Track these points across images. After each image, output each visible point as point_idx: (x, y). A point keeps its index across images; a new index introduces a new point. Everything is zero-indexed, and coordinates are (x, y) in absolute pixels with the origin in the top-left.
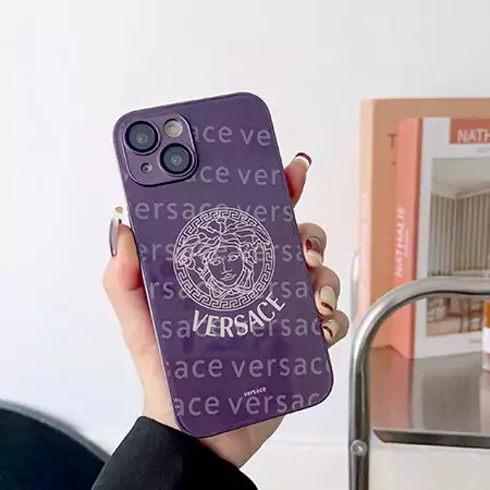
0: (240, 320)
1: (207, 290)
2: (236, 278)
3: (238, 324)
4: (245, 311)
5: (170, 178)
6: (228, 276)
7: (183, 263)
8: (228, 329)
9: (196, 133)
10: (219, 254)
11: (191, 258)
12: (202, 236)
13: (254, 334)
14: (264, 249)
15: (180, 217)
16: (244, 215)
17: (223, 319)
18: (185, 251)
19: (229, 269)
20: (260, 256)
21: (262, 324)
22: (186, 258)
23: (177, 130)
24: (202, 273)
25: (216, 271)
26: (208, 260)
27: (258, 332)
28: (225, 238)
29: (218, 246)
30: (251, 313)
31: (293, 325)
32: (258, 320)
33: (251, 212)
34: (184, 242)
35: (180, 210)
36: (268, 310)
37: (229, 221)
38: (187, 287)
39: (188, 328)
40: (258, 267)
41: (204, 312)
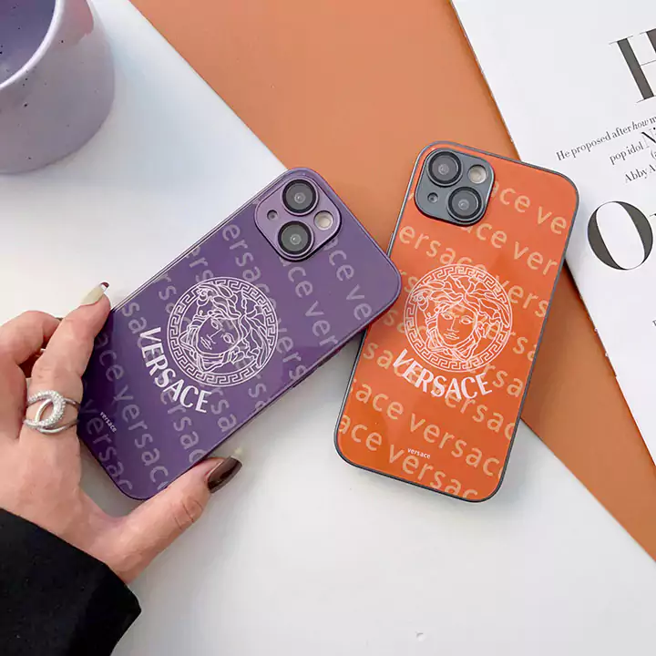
0: (170, 374)
1: (184, 328)
2: (208, 351)
3: (165, 374)
4: (180, 375)
5: (275, 242)
6: (207, 344)
8: (157, 367)
10: (224, 323)
11: (208, 298)
12: (234, 299)
13: (162, 395)
14: (250, 365)
16: (275, 330)
17: (163, 357)
18: (212, 289)
19: (215, 339)
20: (241, 365)
21: (175, 398)
22: (206, 294)
24: (199, 315)
25: (207, 329)
26: (212, 316)
27: (166, 397)
28: (243, 321)
29: (232, 319)
30: (181, 382)
31: (188, 430)
32: (177, 392)
33: (281, 335)
36: (192, 398)
37: (261, 318)
38: (178, 309)
39: (141, 328)
41: (162, 336)
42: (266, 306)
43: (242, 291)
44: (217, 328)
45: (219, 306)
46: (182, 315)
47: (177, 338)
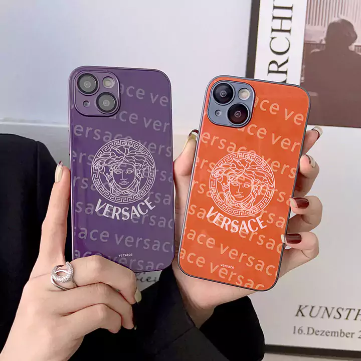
0: (126, 210)
3: (124, 213)
4: (130, 206)
7: (97, 168)
8: (117, 214)
9: (123, 89)
10: (121, 168)
12: (113, 154)
13: (133, 220)
14: (150, 170)
15: (101, 139)
17: (115, 208)
18: (100, 161)
20: (146, 174)
21: (138, 216)
23: (110, 84)
24: (108, 177)
27: (135, 219)
29: (122, 163)
30: (133, 208)
32: (136, 213)
34: (101, 156)
35: (102, 135)
37: (131, 149)
38: (97, 184)
39: (92, 209)
40: (143, 181)
42: (127, 142)
43: (112, 147)
44: (120, 172)
45: (111, 164)
46: (101, 184)
47: (111, 195)
